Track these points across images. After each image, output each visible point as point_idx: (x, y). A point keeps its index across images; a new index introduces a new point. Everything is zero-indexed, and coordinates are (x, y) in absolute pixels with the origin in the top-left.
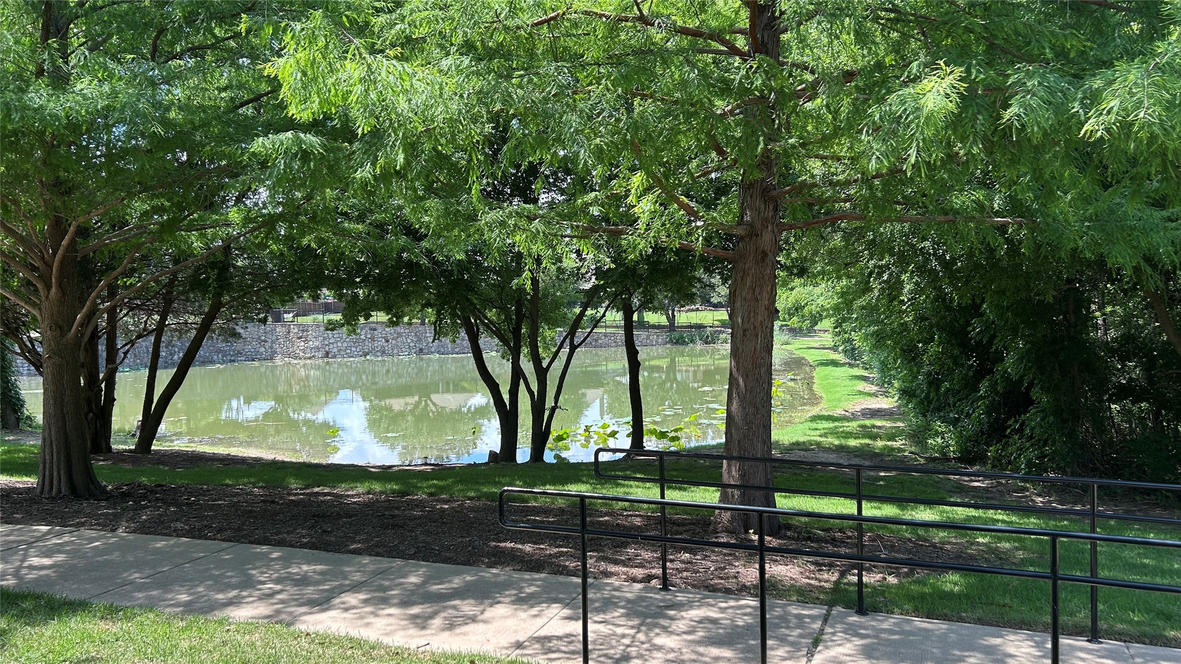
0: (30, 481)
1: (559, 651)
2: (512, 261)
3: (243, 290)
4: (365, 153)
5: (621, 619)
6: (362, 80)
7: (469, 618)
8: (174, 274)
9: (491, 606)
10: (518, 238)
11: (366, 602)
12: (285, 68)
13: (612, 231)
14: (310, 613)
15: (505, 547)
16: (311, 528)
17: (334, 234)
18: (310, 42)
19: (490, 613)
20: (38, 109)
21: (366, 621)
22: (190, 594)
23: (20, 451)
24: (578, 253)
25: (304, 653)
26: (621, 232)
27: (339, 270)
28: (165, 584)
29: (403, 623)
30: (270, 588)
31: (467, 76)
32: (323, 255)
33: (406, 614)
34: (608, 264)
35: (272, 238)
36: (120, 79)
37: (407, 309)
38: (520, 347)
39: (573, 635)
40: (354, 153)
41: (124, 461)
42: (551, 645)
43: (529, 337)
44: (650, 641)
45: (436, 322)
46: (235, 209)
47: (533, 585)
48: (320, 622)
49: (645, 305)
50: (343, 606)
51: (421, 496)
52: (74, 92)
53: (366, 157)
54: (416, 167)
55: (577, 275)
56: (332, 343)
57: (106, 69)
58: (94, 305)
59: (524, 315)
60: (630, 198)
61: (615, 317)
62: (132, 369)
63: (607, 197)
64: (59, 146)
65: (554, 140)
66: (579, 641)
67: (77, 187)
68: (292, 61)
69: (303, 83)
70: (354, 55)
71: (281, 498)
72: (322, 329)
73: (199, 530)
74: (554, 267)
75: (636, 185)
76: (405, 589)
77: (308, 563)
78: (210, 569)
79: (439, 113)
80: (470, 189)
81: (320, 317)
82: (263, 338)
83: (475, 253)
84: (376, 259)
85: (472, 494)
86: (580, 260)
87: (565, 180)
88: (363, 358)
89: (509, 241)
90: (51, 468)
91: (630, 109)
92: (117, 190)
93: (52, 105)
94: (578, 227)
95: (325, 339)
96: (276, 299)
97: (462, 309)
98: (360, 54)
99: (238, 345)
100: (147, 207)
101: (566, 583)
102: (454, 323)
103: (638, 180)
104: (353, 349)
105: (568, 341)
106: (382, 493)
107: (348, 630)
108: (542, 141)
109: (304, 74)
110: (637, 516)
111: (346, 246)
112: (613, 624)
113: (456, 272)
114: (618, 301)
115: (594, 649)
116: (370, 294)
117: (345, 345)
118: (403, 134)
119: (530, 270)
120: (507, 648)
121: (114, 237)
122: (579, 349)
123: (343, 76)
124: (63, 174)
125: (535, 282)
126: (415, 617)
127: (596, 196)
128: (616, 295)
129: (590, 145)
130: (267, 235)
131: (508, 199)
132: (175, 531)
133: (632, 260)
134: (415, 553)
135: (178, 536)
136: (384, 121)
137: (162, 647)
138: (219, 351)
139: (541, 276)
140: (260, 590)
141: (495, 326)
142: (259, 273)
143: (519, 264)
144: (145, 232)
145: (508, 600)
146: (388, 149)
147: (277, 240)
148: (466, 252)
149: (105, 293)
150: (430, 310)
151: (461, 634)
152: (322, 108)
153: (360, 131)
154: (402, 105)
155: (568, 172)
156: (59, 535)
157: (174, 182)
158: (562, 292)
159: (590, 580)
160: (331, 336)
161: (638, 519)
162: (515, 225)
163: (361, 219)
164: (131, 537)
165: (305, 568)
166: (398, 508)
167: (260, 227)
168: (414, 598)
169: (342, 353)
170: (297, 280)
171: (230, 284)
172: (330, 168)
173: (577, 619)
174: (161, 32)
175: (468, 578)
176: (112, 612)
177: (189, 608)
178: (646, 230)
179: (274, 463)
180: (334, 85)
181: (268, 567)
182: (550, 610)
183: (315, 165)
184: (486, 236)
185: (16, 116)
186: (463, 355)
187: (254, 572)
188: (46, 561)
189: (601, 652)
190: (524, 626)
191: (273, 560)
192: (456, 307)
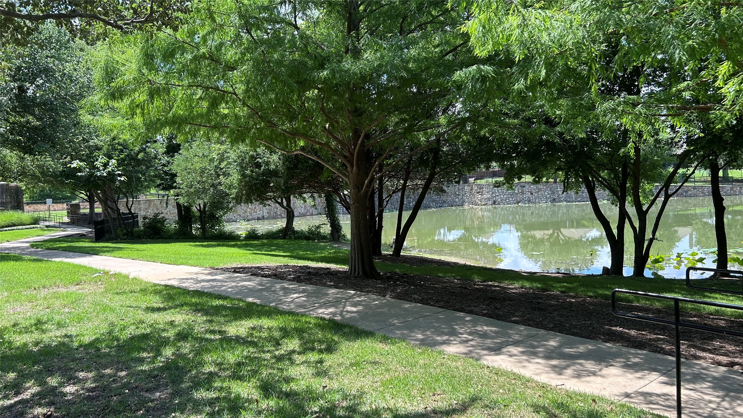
0: (344, 268)
1: (657, 404)
2: (620, 136)
3: (447, 164)
4: (520, 73)
5: (708, 389)
6: (519, 26)
7: (591, 373)
8: (411, 157)
9: (607, 367)
10: (624, 120)
11: (522, 353)
12: (472, 26)
13: (701, 108)
14: (489, 355)
15: (616, 330)
16: (488, 305)
17: (500, 127)
18: (487, 7)
19: (605, 371)
20: (347, 70)
21: (523, 364)
22: (423, 335)
23: (340, 252)
24: (673, 127)
25: (487, 377)
26: (710, 109)
27: (502, 150)
28: (411, 328)
29: (547, 369)
30: (466, 337)
31: (589, 12)
32: (493, 141)
33: (548, 364)
34: (697, 133)
35: (464, 133)
36: (385, 49)
37: (545, 173)
38: (625, 196)
39: (669, 395)
40: (513, 73)
41: (387, 260)
42: (652, 399)
43: (632, 189)
44: (733, 408)
45: (565, 180)
46: (443, 116)
47: (637, 357)
48: (495, 361)
49: (729, 165)
50: (508, 353)
51: (556, 292)
52: (363, 59)
53: (520, 75)
54: (553, 78)
55: (671, 143)
56: (498, 196)
57: (378, 44)
58: (373, 176)
59: (629, 174)
60: (718, 82)
61: (703, 174)
62: (390, 211)
63: (697, 84)
64: (356, 90)
65: (654, 46)
66: (674, 400)
67: (365, 112)
68: (477, 20)
69: (483, 33)
70: (514, 11)
71: (470, 286)
72: (492, 187)
73: (426, 300)
74: (652, 139)
75: (723, 72)
76: (547, 349)
77: (487, 325)
78: (433, 322)
79: (570, 41)
80: (590, 88)
81: (490, 180)
82: (457, 193)
83: (592, 133)
84: (526, 141)
85: (592, 294)
86: (674, 133)
87: (662, 76)
88: (516, 205)
89: (618, 123)
90: (355, 261)
91: (717, 16)
92: (383, 111)
93: (353, 67)
94: (673, 107)
95: (493, 193)
96: (465, 169)
97: (583, 171)
98: (518, 10)
99: (444, 198)
100: (397, 120)
101: (663, 359)
102: (577, 181)
103: (725, 68)
104: (511, 199)
105: (663, 192)
106: (530, 288)
107: (512, 368)
108: (645, 49)
109: (484, 27)
110: (722, 319)
111: (507, 134)
112: (702, 392)
113: (579, 147)
114: (706, 161)
115: (686, 407)
116: (521, 164)
117: (505, 196)
118: (545, 56)
119: (633, 142)
120: (618, 396)
121: (382, 137)
122: (671, 198)
123: (507, 25)
124: (358, 105)
125: (637, 150)
126: (554, 366)
127: (688, 84)
128: (704, 157)
129: (684, 46)
130: (461, 130)
131: (617, 94)
132: (414, 299)
133: (719, 128)
134: (553, 327)
135: (416, 302)
136: (533, 50)
137: (411, 361)
138: (434, 201)
139: (642, 146)
140: (460, 337)
141: (606, 182)
142: (455, 154)
143: (625, 138)
144: (397, 134)
145: (618, 364)
146: (536, 67)
147: (466, 133)
148: (586, 132)
149: (377, 169)
150: (561, 173)
151: (586, 381)
152: (494, 48)
153: (517, 59)
154: (545, 38)
155: (664, 70)
156: (359, 296)
157: (412, 104)
158: (658, 157)
159: (682, 360)
160: (496, 191)
161: (723, 322)
162: (622, 111)
163: (516, 116)
164: (393, 300)
165: (485, 328)
166: (541, 298)
167: (457, 126)
168: (554, 355)
169: (504, 201)
170: (477, 157)
171: (440, 161)
172: (498, 86)
173: (672, 385)
174: (404, 19)
175: (590, 347)
176: (385, 339)
177: (423, 343)
178: (732, 105)
179: (465, 266)
180: (501, 32)
181: (464, 325)
182: (651, 376)
183: (489, 84)
184: (601, 121)
185: (337, 76)
186: (583, 203)
187: (456, 327)
188: (354, 309)
189: (691, 410)
190: (631, 383)
191: (467, 321)
192: (578, 170)
